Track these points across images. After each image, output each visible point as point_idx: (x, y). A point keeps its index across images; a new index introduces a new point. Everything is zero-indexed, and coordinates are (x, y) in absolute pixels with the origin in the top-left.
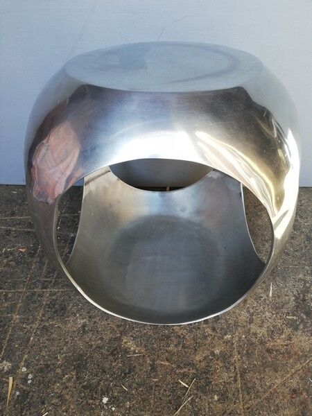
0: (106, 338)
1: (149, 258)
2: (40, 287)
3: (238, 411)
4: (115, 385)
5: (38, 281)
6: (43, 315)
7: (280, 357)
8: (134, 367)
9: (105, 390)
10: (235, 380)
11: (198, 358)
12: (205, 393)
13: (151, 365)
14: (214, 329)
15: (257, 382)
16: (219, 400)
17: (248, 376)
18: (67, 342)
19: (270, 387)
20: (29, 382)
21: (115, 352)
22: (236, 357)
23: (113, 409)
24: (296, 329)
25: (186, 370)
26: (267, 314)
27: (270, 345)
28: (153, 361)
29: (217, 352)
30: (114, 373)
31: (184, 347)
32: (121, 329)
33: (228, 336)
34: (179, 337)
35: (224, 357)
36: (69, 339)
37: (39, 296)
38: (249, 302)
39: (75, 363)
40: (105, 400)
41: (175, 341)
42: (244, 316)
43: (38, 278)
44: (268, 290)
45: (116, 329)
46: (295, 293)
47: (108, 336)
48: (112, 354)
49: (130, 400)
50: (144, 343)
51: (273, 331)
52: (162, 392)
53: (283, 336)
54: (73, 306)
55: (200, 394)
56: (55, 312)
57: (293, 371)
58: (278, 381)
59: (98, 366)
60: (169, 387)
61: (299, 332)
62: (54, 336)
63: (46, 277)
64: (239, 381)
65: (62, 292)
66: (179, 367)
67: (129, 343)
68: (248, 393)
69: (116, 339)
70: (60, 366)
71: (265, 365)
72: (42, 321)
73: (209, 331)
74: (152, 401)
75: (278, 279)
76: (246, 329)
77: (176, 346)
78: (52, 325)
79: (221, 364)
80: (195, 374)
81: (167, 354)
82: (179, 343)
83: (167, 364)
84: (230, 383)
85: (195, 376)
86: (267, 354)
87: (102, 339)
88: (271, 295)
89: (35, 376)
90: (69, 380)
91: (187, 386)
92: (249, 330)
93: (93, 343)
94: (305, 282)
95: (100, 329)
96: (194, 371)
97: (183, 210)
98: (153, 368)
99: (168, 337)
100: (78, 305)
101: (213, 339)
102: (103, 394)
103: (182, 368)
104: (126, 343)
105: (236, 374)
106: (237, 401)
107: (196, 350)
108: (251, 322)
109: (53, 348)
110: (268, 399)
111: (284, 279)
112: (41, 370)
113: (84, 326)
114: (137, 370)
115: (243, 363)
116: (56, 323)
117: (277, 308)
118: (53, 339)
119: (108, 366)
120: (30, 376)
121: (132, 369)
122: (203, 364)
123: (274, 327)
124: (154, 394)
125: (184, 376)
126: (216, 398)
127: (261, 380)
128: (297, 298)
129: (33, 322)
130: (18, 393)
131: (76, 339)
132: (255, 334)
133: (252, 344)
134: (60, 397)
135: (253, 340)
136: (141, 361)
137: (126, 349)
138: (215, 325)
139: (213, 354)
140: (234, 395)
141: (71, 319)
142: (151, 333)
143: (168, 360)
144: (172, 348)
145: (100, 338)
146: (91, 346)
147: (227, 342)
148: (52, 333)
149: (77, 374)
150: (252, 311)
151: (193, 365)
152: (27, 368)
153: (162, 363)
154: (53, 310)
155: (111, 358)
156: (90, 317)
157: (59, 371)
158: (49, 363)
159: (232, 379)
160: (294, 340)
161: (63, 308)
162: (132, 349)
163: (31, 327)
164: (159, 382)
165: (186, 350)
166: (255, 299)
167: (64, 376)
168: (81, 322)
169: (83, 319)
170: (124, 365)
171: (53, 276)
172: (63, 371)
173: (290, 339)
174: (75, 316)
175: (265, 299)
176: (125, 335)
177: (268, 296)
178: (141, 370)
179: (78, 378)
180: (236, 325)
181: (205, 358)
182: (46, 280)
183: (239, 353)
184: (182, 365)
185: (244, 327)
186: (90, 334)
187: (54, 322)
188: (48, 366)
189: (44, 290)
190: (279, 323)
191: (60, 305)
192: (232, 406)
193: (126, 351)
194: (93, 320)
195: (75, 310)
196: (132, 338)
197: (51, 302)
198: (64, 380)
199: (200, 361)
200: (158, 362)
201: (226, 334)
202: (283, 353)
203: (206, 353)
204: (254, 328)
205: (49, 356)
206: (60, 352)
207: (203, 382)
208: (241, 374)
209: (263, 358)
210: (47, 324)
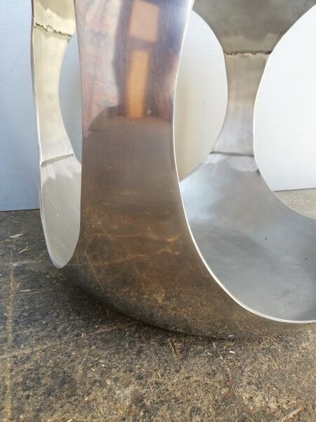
32: (220, 377)
54: (86, 369)
56: (49, 393)
69: (226, 400)
95: (178, 394)
100: (96, 364)
113: (138, 400)
137: (264, 412)
145: (192, 411)
154: (41, 390)
156: (140, 378)
162: (273, 405)
168: (125, 394)
169: (127, 386)
174: (103, 385)
176: (238, 386)
191: (54, 375)
193: (267, 414)
194: (150, 381)
195: (93, 373)
196: (253, 386)
197: (25, 378)
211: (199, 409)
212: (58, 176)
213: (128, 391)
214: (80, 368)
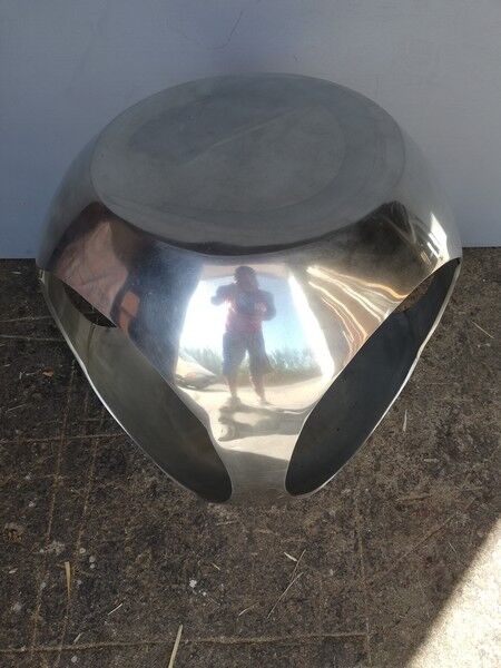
0: (186, 502)
2: (85, 432)
3: (360, 588)
4: (204, 564)
5: (81, 422)
6: (96, 474)
7: (413, 516)
8: (227, 539)
9: (191, 570)
10: (356, 549)
11: (308, 522)
12: (317, 567)
13: (247, 535)
15: (384, 550)
16: (335, 575)
17: (372, 543)
18: (135, 510)
19: (399, 556)
20: (93, 566)
21: (200, 521)
22: (358, 517)
23: (204, 594)
24: (436, 476)
25: (293, 539)
26: (399, 456)
27: (400, 500)
28: (251, 529)
29: (332, 512)
30: (201, 548)
33: (347, 491)
35: (342, 519)
36: (136, 506)
37: (85, 445)
38: (375, 439)
39: (148, 538)
40: (193, 583)
42: (368, 461)
43: (79, 418)
44: (401, 421)
46: (438, 423)
47: (187, 499)
48: (196, 523)
49: (224, 582)
51: (405, 481)
52: (264, 568)
53: (419, 487)
54: (135, 458)
55: (312, 568)
56: (112, 468)
57: (429, 533)
58: (410, 548)
59: (180, 540)
60: (272, 562)
61: (440, 481)
62: (115, 502)
63: (91, 416)
64: (361, 550)
65: (117, 438)
66: (284, 535)
67: (217, 507)
68: (372, 565)
69: (198, 502)
70: (129, 544)
71: (393, 527)
72: (95, 482)
74: (252, 581)
75: (415, 403)
76: (371, 479)
77: (278, 507)
78: (110, 488)
79: (339, 529)
80: (305, 543)
81: (267, 519)
82: (283, 504)
83: (269, 532)
84: (349, 552)
85: (306, 546)
86: (397, 513)
87: (179, 503)
88: (404, 428)
89: (99, 559)
90: (144, 560)
91: (295, 560)
92: (375, 480)
93: (169, 509)
94: (453, 406)
95: (176, 490)
96: (304, 540)
98: (251, 539)
100: (141, 456)
101: (328, 494)
102: (189, 576)
103: (287, 537)
104: (212, 507)
105: (357, 540)
106: (358, 575)
107: (305, 511)
108: (377, 469)
109: (117, 520)
110: (396, 571)
111: (424, 404)
112: (105, 551)
113: (154, 486)
114: (230, 542)
115: (366, 526)
116: (115, 484)
117: (412, 447)
118: (115, 507)
119: (192, 540)
121: (224, 541)
122: (315, 530)
123: (408, 474)
124: (255, 573)
125: (290, 548)
126: (332, 572)
127: (388, 547)
128: (440, 432)
129: (83, 485)
130: (79, 582)
131: (145, 505)
132: (382, 486)
133: (377, 500)
134: (135, 583)
135: (380, 493)
136: (235, 530)
139: (327, 515)
140: (354, 567)
141: (135, 476)
143: (269, 527)
144: (273, 510)
146: (167, 514)
147: (346, 498)
148: (112, 499)
149: (153, 551)
150: (378, 453)
151: (302, 532)
152: (86, 548)
153: (262, 531)
154: (109, 465)
155: (194, 528)
156: (161, 473)
157: (128, 549)
158: (114, 539)
159: (353, 547)
160: (433, 491)
161: (123, 462)
162: (222, 514)
163: (82, 492)
164: (259, 556)
165: (293, 512)
166: (384, 436)
167: (136, 556)
168: (149, 480)
169: (151, 476)
170: (213, 536)
171: (100, 414)
172: (134, 550)
173: (427, 490)
174: (140, 471)
175: (396, 436)
177: (401, 430)
178: (235, 542)
179: (155, 557)
180: (358, 474)
181: (317, 521)
182: (90, 420)
183: (361, 513)
184: (288, 533)
185: (368, 476)
186: (163, 497)
187: (112, 483)
188: (113, 544)
189: (91, 436)
190: (414, 469)
191: (117, 457)
192: (352, 582)
193: (214, 518)
195: (138, 464)
197: (103, 454)
198: (137, 561)
199: (311, 526)
200: (257, 530)
201: (344, 487)
202: (418, 511)
203: (319, 514)
204: (380, 477)
205: (112, 530)
206: (126, 525)
207: (315, 553)
208: (364, 541)
209: (392, 518)
210: (104, 486)
214: (132, 456)
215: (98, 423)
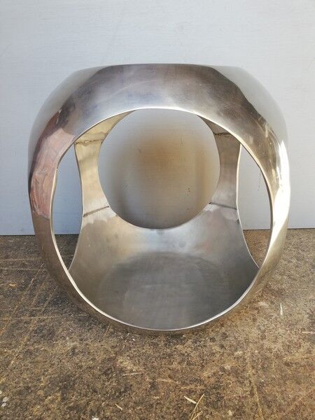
0: (99, 359)
1: (148, 287)
2: (28, 315)
4: (108, 405)
5: (27, 310)
6: (28, 340)
7: (301, 370)
8: (131, 385)
9: (95, 410)
10: (252, 394)
11: (205, 374)
12: (216, 408)
13: (150, 383)
14: (222, 347)
15: (279, 396)
16: (234, 415)
17: (267, 390)
18: (53, 365)
19: (294, 400)
20: (3, 405)
21: (109, 372)
22: (250, 372)
25: (192, 386)
26: (280, 330)
27: (288, 358)
28: (154, 378)
29: (227, 367)
30: (107, 393)
31: (189, 364)
32: (117, 349)
33: (239, 353)
34: (184, 355)
35: (236, 372)
36: (55, 361)
37: (26, 323)
38: (259, 321)
39: (60, 384)
41: (179, 359)
42: (254, 333)
43: (26, 308)
44: (279, 309)
45: (110, 349)
46: (308, 311)
47: (101, 356)
48: (105, 373)
50: (142, 362)
51: (289, 346)
52: (164, 409)
53: (301, 350)
54: (63, 331)
55: (211, 410)
56: (43, 336)
58: (304, 393)
59: (88, 386)
60: (173, 404)
62: (39, 359)
63: (35, 306)
64: (256, 395)
65: (52, 319)
66: (184, 383)
67: (125, 363)
68: (269, 407)
69: (110, 359)
70: (43, 388)
71: (285, 378)
72: (26, 345)
73: (217, 349)
75: (286, 300)
76: (259, 345)
77: (179, 363)
78: (38, 349)
79: (233, 379)
80: (203, 390)
81: (169, 372)
82: (183, 361)
83: (170, 381)
84: (246, 397)
85: (205, 392)
86: (286, 368)
87: (94, 359)
88: (281, 314)
89: (12, 399)
90: (52, 401)
91: (194, 402)
92: (262, 345)
93: (83, 364)
95: (92, 351)
96: (202, 387)
97: (182, 245)
98: (153, 386)
99: (170, 355)
100: (68, 329)
101: (222, 355)
102: (93, 414)
103: (187, 385)
104: (121, 363)
105: (252, 387)
106: (257, 415)
107: (203, 366)
108: (263, 338)
109: (36, 371)
110: (294, 412)
111: (295, 300)
112: (20, 393)
113: (74, 349)
114: (135, 388)
115: (259, 376)
116: (42, 347)
117: (291, 325)
118: (37, 362)
119: (100, 386)
120: (5, 399)
121: (128, 388)
122: (212, 380)
123: (290, 342)
124: (155, 413)
125: (190, 393)
126: (230, 413)
127: (282, 392)
128: (311, 316)
129: (16, 347)
131: (64, 361)
132: (270, 350)
133: (267, 358)
135: (268, 354)
136: (139, 379)
138: (223, 343)
139: (223, 370)
140: (252, 409)
141: (60, 342)
142: (151, 352)
143: (170, 377)
144: (175, 365)
145: (92, 359)
146: (81, 367)
147: (238, 358)
148: (36, 356)
149: (63, 394)
150: (263, 328)
151: (200, 381)
152: (3, 391)
153: (164, 380)
154: (41, 335)
155: (104, 377)
156: (81, 340)
157: (41, 393)
158: (30, 385)
159: (249, 393)
161: (52, 333)
162: (129, 368)
163: (13, 352)
164: (161, 399)
165: (192, 367)
166: (266, 318)
167: (46, 397)
168: (70, 345)
169: (73, 342)
170: (118, 384)
171: (43, 305)
172: (46, 393)
173: (310, 352)
174: (65, 338)
175: (276, 318)
176: (121, 355)
177: (279, 315)
178: (139, 388)
179: (63, 399)
180: (247, 341)
181: (214, 374)
182: (35, 309)
183: (253, 367)
184: (188, 382)
185: (256, 343)
186: (80, 356)
187: (40, 346)
188: (28, 388)
189: (32, 318)
190: (295, 338)
191: (49, 330)
193: (122, 370)
194: (85, 342)
195: (64, 334)
196: (129, 358)
197: (38, 328)
198: (47, 401)
199: (209, 377)
200: (159, 380)
201: (236, 350)
202: (304, 366)
203: (215, 369)
204: (267, 344)
205: (30, 378)
206: (44, 374)
207: (213, 398)
208: (258, 388)
209: (282, 371)
210: (32, 348)
211: (95, 359)
212: (95, 221)
213: (72, 344)
214: (61, 329)
215: (40, 311)
